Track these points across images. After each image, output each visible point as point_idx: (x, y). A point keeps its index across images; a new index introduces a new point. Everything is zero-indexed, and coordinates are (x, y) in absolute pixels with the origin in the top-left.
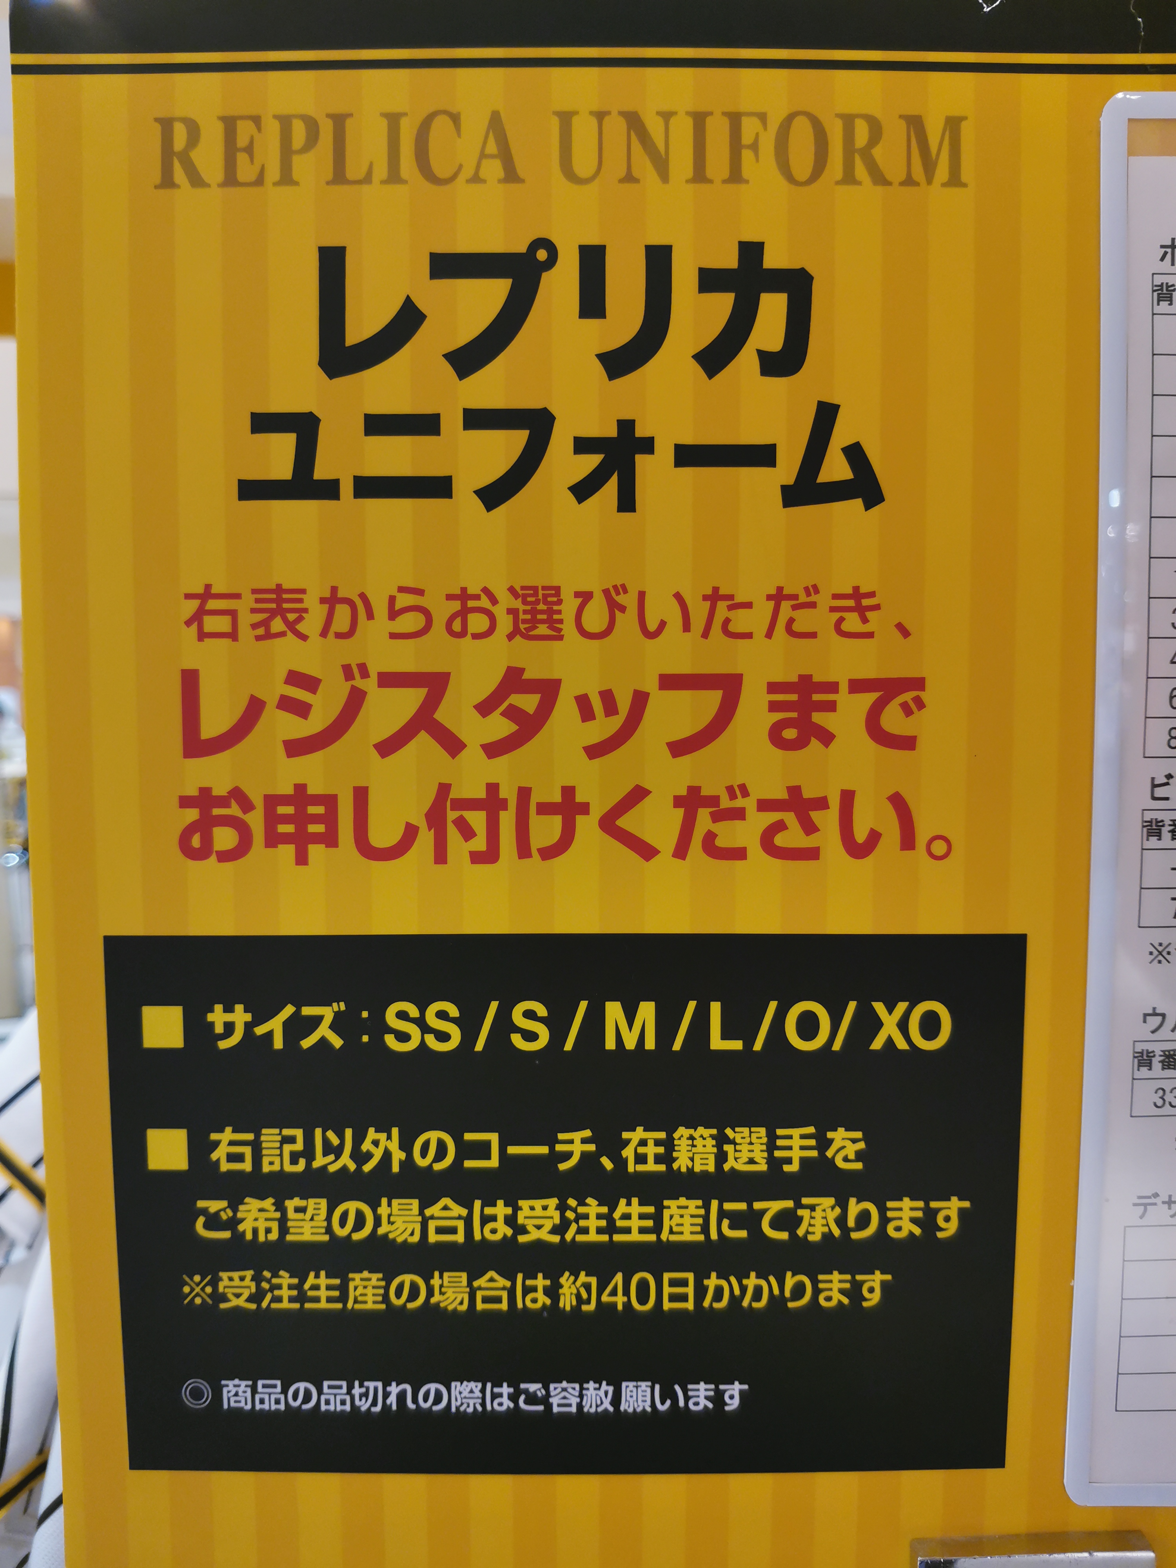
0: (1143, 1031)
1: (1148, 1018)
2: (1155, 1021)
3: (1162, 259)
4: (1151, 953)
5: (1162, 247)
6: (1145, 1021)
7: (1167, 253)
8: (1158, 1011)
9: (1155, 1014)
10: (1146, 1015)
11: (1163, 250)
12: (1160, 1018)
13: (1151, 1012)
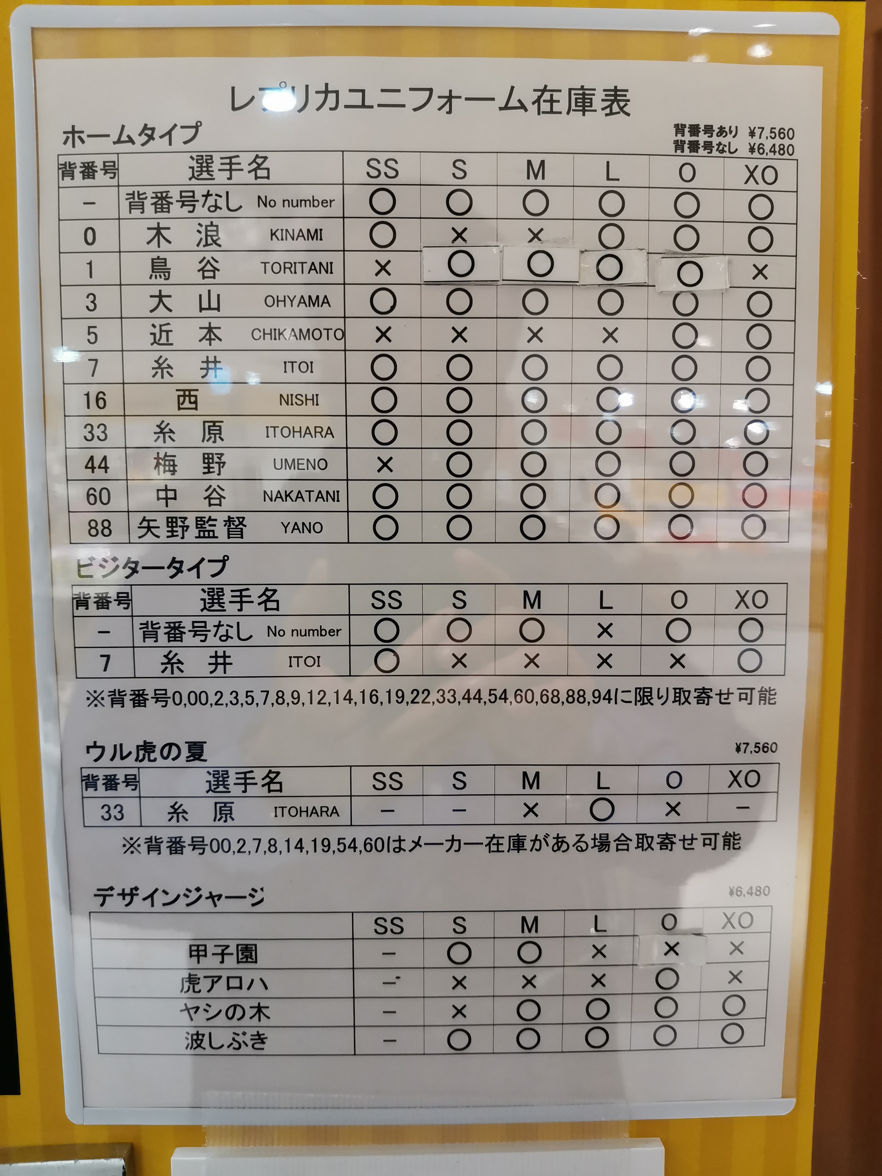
0: (88, 759)
1: (91, 750)
2: (96, 752)
3: (65, 143)
4: (88, 699)
5: (65, 133)
6: (88, 752)
7: (69, 137)
8: (98, 744)
9: (95, 746)
10: (88, 748)
11: (66, 135)
12: (100, 750)
13: (92, 744)
